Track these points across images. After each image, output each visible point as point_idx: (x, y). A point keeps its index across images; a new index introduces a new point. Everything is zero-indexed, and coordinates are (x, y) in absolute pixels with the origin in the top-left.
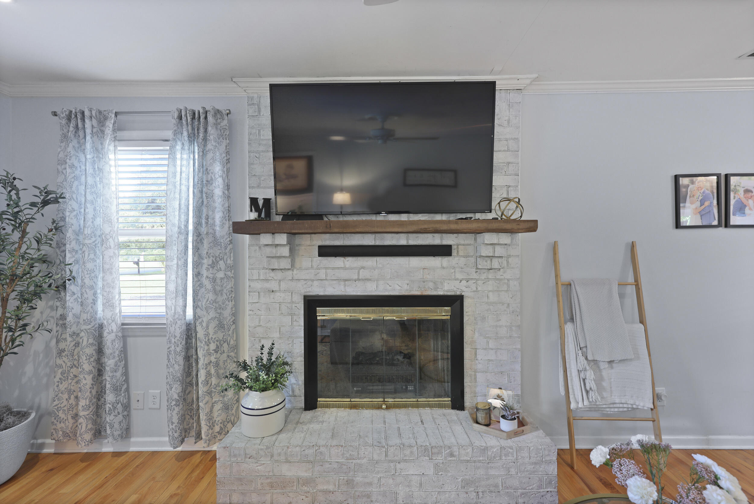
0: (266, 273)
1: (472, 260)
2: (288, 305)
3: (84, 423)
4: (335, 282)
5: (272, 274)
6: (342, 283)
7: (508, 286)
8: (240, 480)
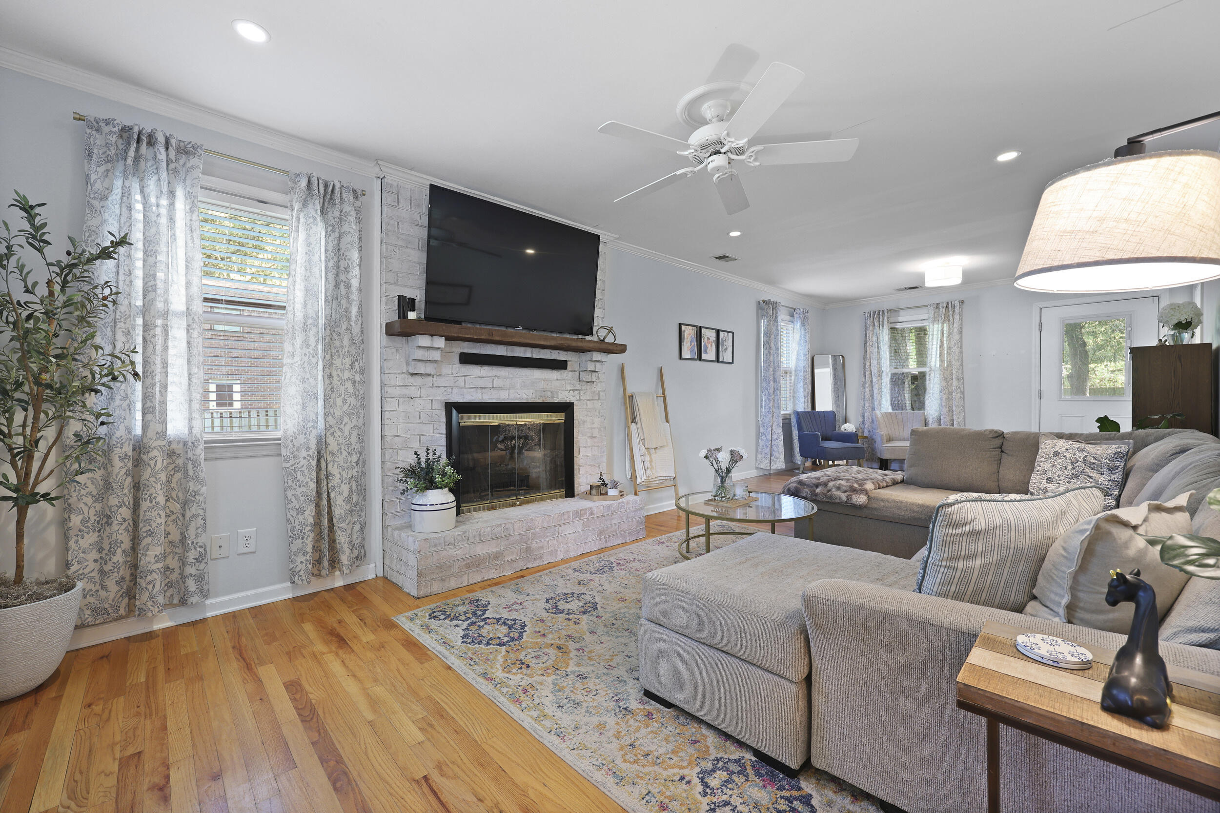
0: (405, 379)
1: (577, 374)
2: (429, 413)
3: (158, 579)
4: (472, 390)
5: (411, 380)
6: (479, 391)
7: (599, 396)
8: (440, 567)
